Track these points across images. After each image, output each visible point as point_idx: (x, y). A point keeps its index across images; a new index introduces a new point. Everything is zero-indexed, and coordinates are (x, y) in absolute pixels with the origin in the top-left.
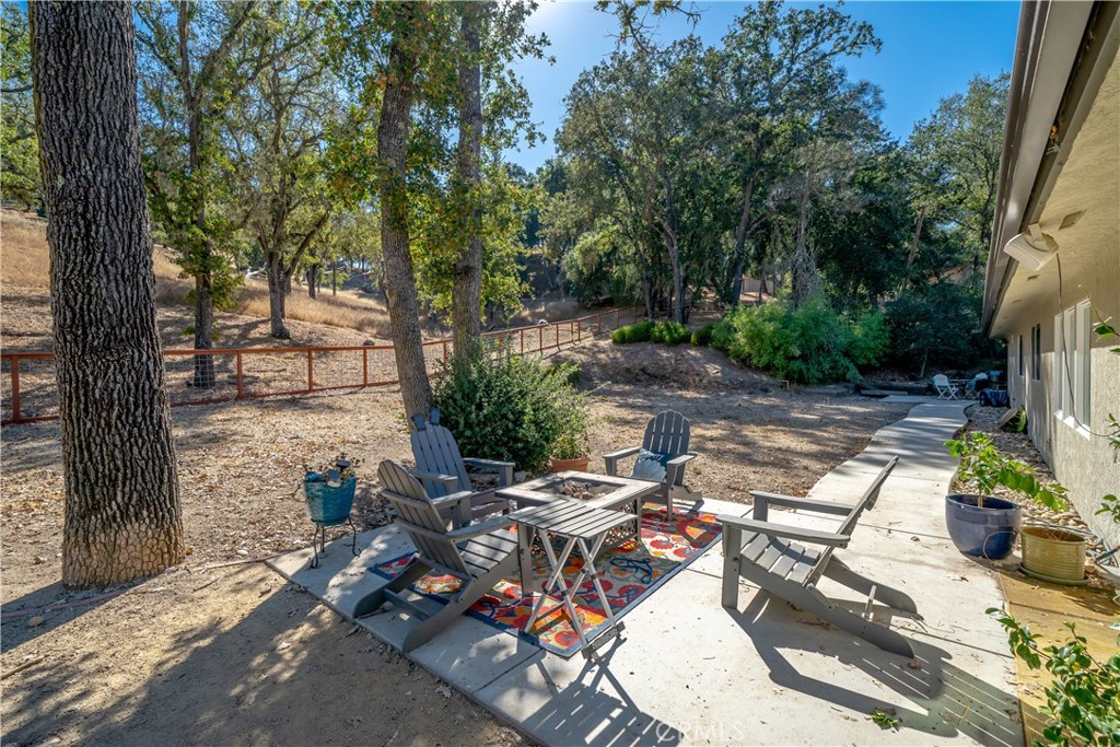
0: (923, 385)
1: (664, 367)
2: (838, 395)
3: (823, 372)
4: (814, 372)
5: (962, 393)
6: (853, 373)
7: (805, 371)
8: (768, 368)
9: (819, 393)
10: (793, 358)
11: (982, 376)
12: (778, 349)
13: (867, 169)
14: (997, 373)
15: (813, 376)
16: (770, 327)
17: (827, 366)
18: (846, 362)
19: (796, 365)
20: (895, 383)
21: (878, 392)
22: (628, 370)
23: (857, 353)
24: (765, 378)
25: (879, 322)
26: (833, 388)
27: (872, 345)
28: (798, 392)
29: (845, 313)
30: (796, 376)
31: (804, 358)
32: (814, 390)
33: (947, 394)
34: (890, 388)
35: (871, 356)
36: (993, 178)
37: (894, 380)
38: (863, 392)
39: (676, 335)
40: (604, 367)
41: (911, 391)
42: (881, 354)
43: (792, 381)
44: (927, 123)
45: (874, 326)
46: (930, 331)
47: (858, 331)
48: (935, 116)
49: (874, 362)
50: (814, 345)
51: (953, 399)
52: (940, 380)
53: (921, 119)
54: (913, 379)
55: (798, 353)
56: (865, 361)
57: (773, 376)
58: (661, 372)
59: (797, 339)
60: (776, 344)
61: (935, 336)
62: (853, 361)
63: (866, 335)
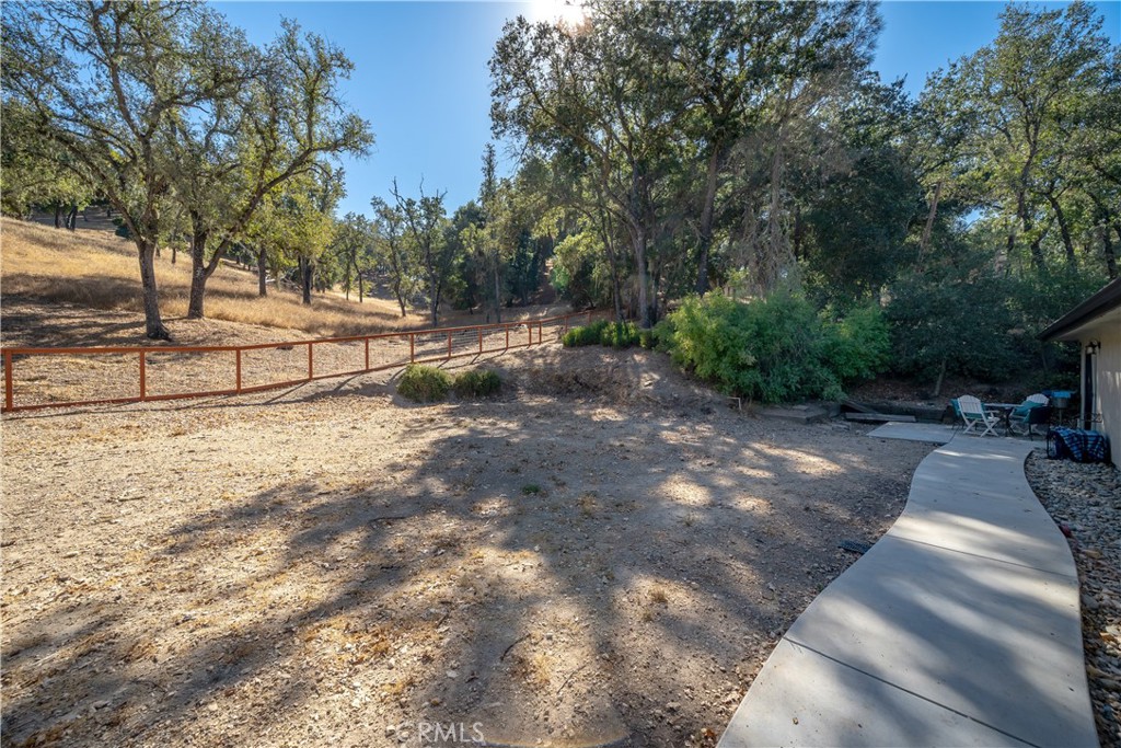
0: (940, 407)
1: (598, 376)
2: (809, 421)
3: (789, 387)
4: (776, 386)
5: (1006, 426)
6: (834, 389)
7: (762, 385)
8: (714, 380)
9: (782, 418)
10: (745, 367)
11: (1039, 399)
12: (724, 352)
13: (862, 123)
14: (1067, 394)
15: (774, 393)
16: (712, 325)
17: (794, 380)
18: (823, 373)
19: (748, 377)
20: (896, 403)
21: (870, 417)
22: (560, 379)
23: (841, 360)
24: (709, 394)
25: (875, 319)
26: (801, 410)
27: (863, 349)
28: (752, 414)
29: (829, 307)
30: (751, 392)
31: (762, 367)
32: (775, 413)
33: (980, 426)
34: (890, 411)
35: (862, 364)
36: (1036, 134)
37: (896, 398)
38: (850, 415)
39: (625, 337)
40: (535, 374)
41: (921, 417)
42: (878, 362)
43: (745, 397)
44: (944, 75)
45: (866, 323)
46: (951, 329)
47: (845, 330)
48: (955, 66)
49: (866, 373)
50: (776, 348)
51: (989, 435)
52: (969, 404)
53: (936, 70)
54: (925, 397)
55: (751, 360)
56: (853, 373)
57: (720, 390)
58: (594, 382)
59: (749, 340)
60: (721, 348)
61: (958, 337)
62: (835, 372)
63: (855, 336)
